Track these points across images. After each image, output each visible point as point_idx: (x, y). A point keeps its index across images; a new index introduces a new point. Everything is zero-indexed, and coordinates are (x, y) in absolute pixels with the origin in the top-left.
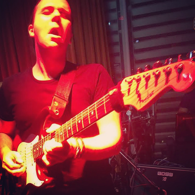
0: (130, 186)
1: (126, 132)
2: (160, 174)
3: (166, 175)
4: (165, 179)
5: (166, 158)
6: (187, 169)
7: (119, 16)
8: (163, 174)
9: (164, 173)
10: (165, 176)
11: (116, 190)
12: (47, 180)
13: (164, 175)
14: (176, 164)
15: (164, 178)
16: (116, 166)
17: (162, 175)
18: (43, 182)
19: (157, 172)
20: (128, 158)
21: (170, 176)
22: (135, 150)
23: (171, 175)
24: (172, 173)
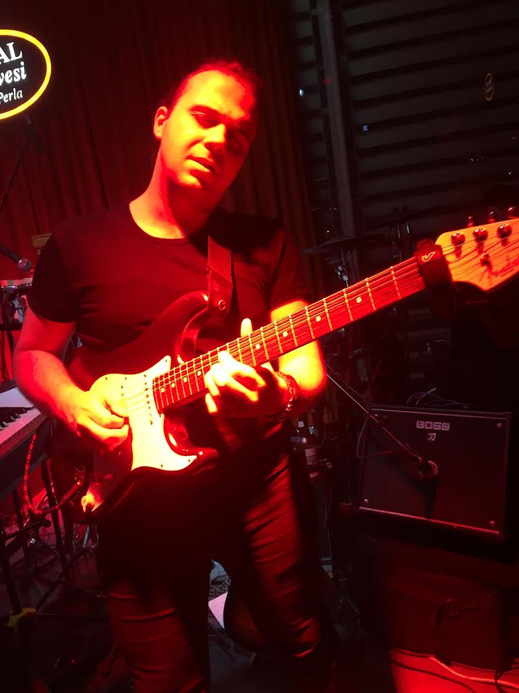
0: (358, 455)
1: (343, 335)
2: (421, 425)
3: (434, 428)
4: (433, 437)
5: (434, 389)
6: (481, 412)
7: (322, 75)
8: (429, 425)
9: (431, 423)
10: (432, 431)
11: (327, 463)
12: (201, 453)
13: (431, 428)
14: (456, 403)
15: (432, 434)
16: (326, 409)
17: (427, 428)
18: (194, 457)
19: (416, 423)
20: (349, 391)
21: (443, 429)
22: (365, 371)
23: (446, 427)
24: (448, 424)
